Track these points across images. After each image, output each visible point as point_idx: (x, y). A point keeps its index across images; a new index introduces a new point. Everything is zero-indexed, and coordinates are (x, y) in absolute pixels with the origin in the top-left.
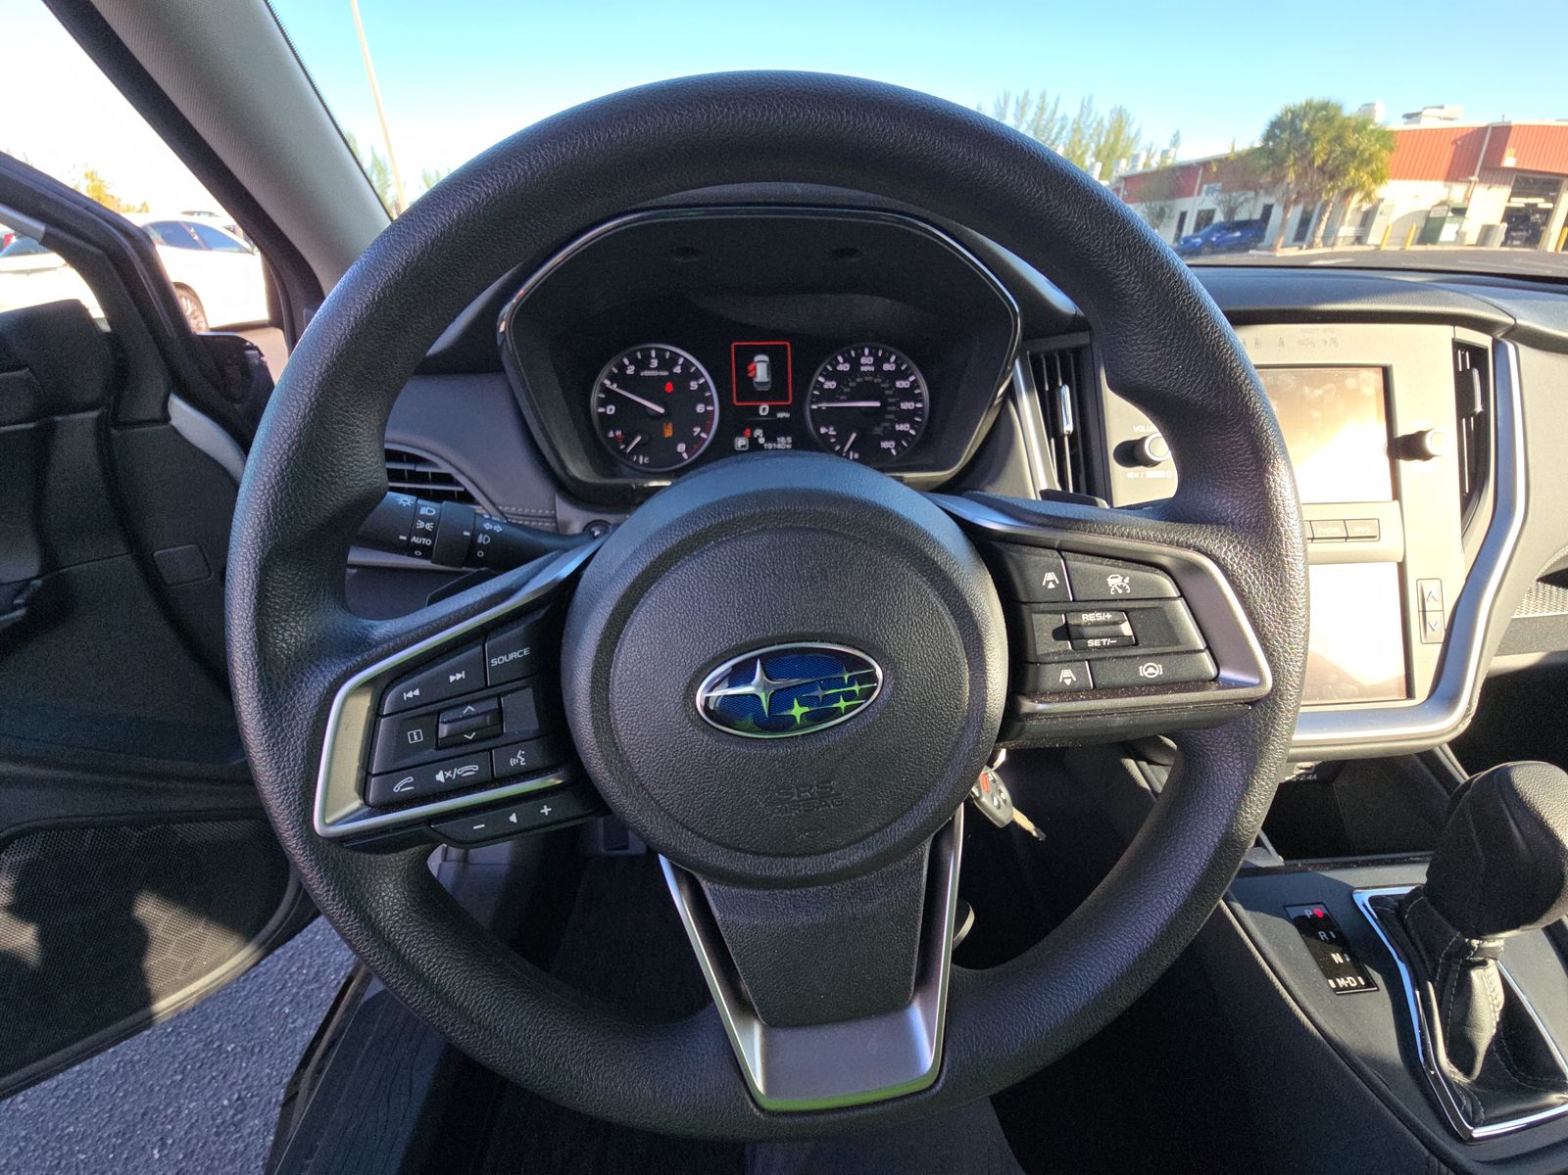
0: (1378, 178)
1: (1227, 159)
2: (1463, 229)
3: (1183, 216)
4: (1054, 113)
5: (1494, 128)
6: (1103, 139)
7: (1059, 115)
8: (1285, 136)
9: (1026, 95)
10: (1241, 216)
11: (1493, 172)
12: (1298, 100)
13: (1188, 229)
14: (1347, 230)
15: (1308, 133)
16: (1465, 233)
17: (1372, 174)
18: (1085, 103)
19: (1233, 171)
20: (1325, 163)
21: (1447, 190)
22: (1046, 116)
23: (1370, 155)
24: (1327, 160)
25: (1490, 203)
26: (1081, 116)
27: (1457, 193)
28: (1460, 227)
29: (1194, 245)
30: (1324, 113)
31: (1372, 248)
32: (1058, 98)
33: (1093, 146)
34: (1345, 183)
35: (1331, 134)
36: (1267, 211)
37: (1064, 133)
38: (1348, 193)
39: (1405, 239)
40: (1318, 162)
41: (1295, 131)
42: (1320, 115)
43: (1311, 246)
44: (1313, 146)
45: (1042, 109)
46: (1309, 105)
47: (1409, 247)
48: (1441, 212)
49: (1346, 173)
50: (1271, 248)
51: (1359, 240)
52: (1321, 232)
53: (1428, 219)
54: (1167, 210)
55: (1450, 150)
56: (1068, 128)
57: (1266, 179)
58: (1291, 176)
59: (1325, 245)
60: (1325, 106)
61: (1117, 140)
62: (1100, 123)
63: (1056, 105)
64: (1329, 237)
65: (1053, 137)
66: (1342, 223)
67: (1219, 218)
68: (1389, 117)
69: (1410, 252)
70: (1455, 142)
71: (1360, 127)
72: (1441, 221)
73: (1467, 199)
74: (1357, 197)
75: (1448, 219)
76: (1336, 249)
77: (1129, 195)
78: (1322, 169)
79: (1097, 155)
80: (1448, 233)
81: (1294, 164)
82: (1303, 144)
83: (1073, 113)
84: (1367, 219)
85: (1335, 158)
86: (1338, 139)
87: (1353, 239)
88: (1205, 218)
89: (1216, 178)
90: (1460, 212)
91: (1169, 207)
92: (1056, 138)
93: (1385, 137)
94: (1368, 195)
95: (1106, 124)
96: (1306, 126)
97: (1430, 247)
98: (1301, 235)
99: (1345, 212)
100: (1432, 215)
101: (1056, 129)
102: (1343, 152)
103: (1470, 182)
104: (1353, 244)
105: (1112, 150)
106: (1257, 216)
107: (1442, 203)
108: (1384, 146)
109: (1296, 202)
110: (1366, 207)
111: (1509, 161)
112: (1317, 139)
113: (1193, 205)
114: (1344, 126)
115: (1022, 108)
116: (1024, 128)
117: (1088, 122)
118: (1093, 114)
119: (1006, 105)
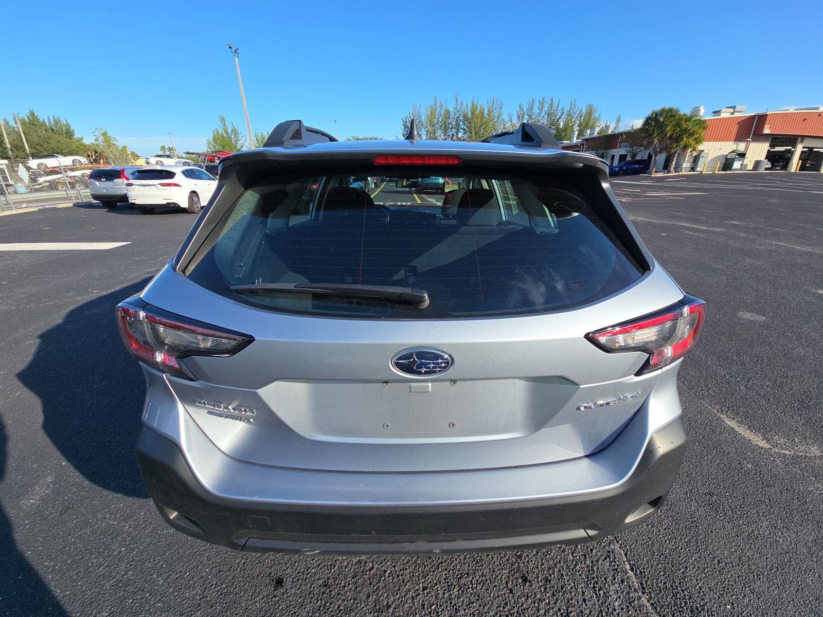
0: (698, 141)
1: (630, 132)
2: (745, 163)
3: (613, 157)
4: (558, 107)
5: (759, 116)
6: (582, 119)
7: (560, 108)
8: (653, 123)
9: (543, 99)
10: (638, 158)
11: (759, 136)
12: (658, 108)
13: (616, 163)
14: (686, 165)
15: (663, 122)
16: (747, 165)
17: (695, 139)
18: (573, 103)
19: (631, 137)
20: (671, 135)
21: (735, 146)
22: (554, 108)
23: (693, 131)
24: (673, 134)
25: (758, 151)
26: (571, 108)
27: (741, 147)
28: (743, 162)
29: (615, 171)
30: (670, 114)
31: (699, 172)
32: (559, 101)
33: (578, 122)
34: (682, 144)
35: (674, 123)
36: (650, 156)
37: (563, 116)
38: (685, 148)
39: (715, 168)
40: (668, 135)
41: (657, 121)
42: (668, 114)
43: (669, 172)
44: (665, 128)
45: (552, 105)
46: (663, 110)
47: (716, 172)
48: (733, 155)
49: (682, 139)
50: (651, 173)
51: (693, 169)
52: (673, 166)
53: (727, 159)
54: (606, 155)
55: (737, 127)
56: (565, 113)
57: (645, 142)
58: (656, 141)
59: (675, 172)
60: (670, 110)
61: (589, 120)
62: (581, 111)
63: (559, 104)
64: (678, 168)
65: (558, 117)
66: (684, 162)
67: (629, 158)
68: (704, 114)
69: (717, 174)
70: (738, 123)
71: (688, 119)
72: (733, 160)
73: (746, 149)
74: (690, 150)
75: (736, 159)
76: (681, 173)
77: (588, 147)
78: (671, 137)
79: (580, 125)
80: (737, 165)
81: (657, 136)
82: (661, 127)
83: (567, 108)
84: (696, 160)
85: (677, 133)
86: (678, 125)
87: (690, 169)
88: (622, 158)
89: (627, 140)
90: (742, 155)
91: (606, 153)
92: (559, 119)
93: (702, 124)
94: (694, 149)
95: (584, 111)
96: (662, 119)
97: (728, 172)
98: (666, 167)
99: (685, 156)
100: (728, 157)
101: (559, 114)
102: (680, 130)
103: (748, 141)
104: (690, 171)
105: (587, 124)
106: (646, 158)
107: (733, 152)
108: (700, 127)
109: (660, 152)
110: (695, 154)
111: (767, 131)
112: (667, 125)
113: (618, 152)
114: (680, 119)
115: (542, 104)
116: (543, 114)
117: (575, 111)
118: (577, 107)
119: (533, 103)
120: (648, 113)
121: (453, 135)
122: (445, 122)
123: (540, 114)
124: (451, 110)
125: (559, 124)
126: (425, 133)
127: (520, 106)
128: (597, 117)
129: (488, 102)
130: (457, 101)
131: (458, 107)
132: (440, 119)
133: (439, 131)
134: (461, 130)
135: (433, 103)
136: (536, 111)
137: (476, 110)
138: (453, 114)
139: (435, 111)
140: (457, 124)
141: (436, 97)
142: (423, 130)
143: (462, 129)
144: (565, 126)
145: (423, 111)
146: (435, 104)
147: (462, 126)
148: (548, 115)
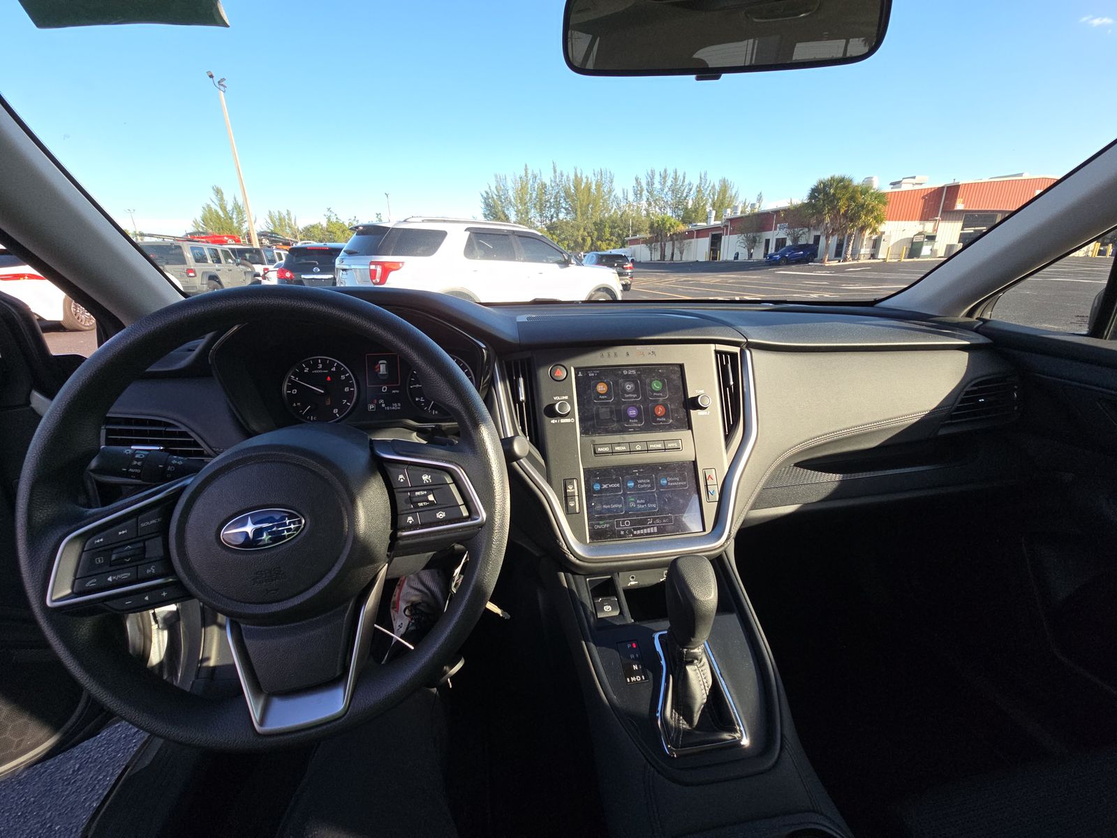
0: (879, 220)
1: (789, 209)
2: (935, 248)
3: (768, 241)
4: (684, 181)
5: (948, 187)
6: (716, 197)
7: (687, 182)
8: (821, 196)
9: (665, 171)
10: (802, 241)
11: (950, 213)
12: (826, 176)
13: (772, 250)
14: (865, 250)
15: (834, 195)
16: (937, 250)
17: (875, 218)
18: (703, 176)
19: (792, 216)
20: (846, 212)
21: (922, 226)
22: (679, 183)
23: (873, 207)
24: (848, 210)
25: (949, 233)
26: (700, 183)
27: (929, 227)
28: (933, 247)
29: (775, 259)
30: (841, 184)
31: (882, 261)
32: (685, 173)
33: (710, 200)
34: (860, 223)
35: (848, 195)
36: (817, 239)
37: (692, 192)
38: (862, 229)
39: (900, 255)
40: (842, 211)
41: (826, 194)
42: (840, 185)
43: (845, 260)
44: (838, 202)
45: (676, 179)
46: (833, 179)
47: (903, 260)
48: (920, 239)
49: (859, 218)
50: (822, 261)
51: (873, 256)
52: (850, 252)
53: (913, 243)
54: (758, 239)
55: (921, 202)
56: (694, 189)
57: (813, 221)
58: (827, 220)
59: (853, 259)
60: (842, 180)
61: (724, 197)
62: (714, 186)
63: (684, 178)
64: (855, 254)
65: (685, 195)
66: (862, 247)
67: (789, 243)
68: (881, 184)
69: (903, 262)
70: (923, 198)
71: (865, 191)
72: (921, 245)
73: (935, 230)
74: (868, 231)
75: (925, 243)
76: (860, 262)
77: (733, 230)
78: (845, 215)
79: (713, 205)
80: (926, 250)
81: (828, 213)
82: (832, 202)
83: (696, 182)
84: (876, 244)
85: (852, 209)
86: (852, 198)
87: (869, 256)
88: (780, 243)
89: (785, 220)
90: (932, 238)
91: (758, 236)
92: (687, 196)
93: (881, 197)
94: (874, 230)
95: (717, 188)
96: (832, 191)
97: (915, 259)
98: (839, 253)
99: (863, 240)
100: (914, 240)
101: (686, 191)
102: (856, 206)
103: (936, 220)
104: (870, 259)
105: (722, 203)
106: (811, 242)
107: (920, 234)
108: (880, 202)
109: (832, 234)
110: (874, 237)
111: (960, 206)
112: (840, 199)
113: (773, 235)
114: (855, 191)
115: (664, 178)
116: (666, 190)
117: (706, 187)
118: (708, 182)
119: (653, 177)
120: (813, 183)
121: (552, 216)
122: (541, 199)
123: (662, 190)
124: (548, 183)
125: (687, 203)
126: (515, 213)
127: (637, 179)
128: (733, 194)
129: (595, 174)
130: (555, 172)
131: (558, 180)
132: (534, 195)
133: (533, 211)
134: (562, 210)
135: (523, 174)
136: (657, 186)
137: (581, 184)
138: (550, 189)
139: (527, 184)
140: (557, 201)
141: (526, 166)
142: (511, 209)
143: (564, 208)
144: (695, 205)
145: (510, 185)
146: (526, 176)
147: (564, 205)
148: (673, 191)
